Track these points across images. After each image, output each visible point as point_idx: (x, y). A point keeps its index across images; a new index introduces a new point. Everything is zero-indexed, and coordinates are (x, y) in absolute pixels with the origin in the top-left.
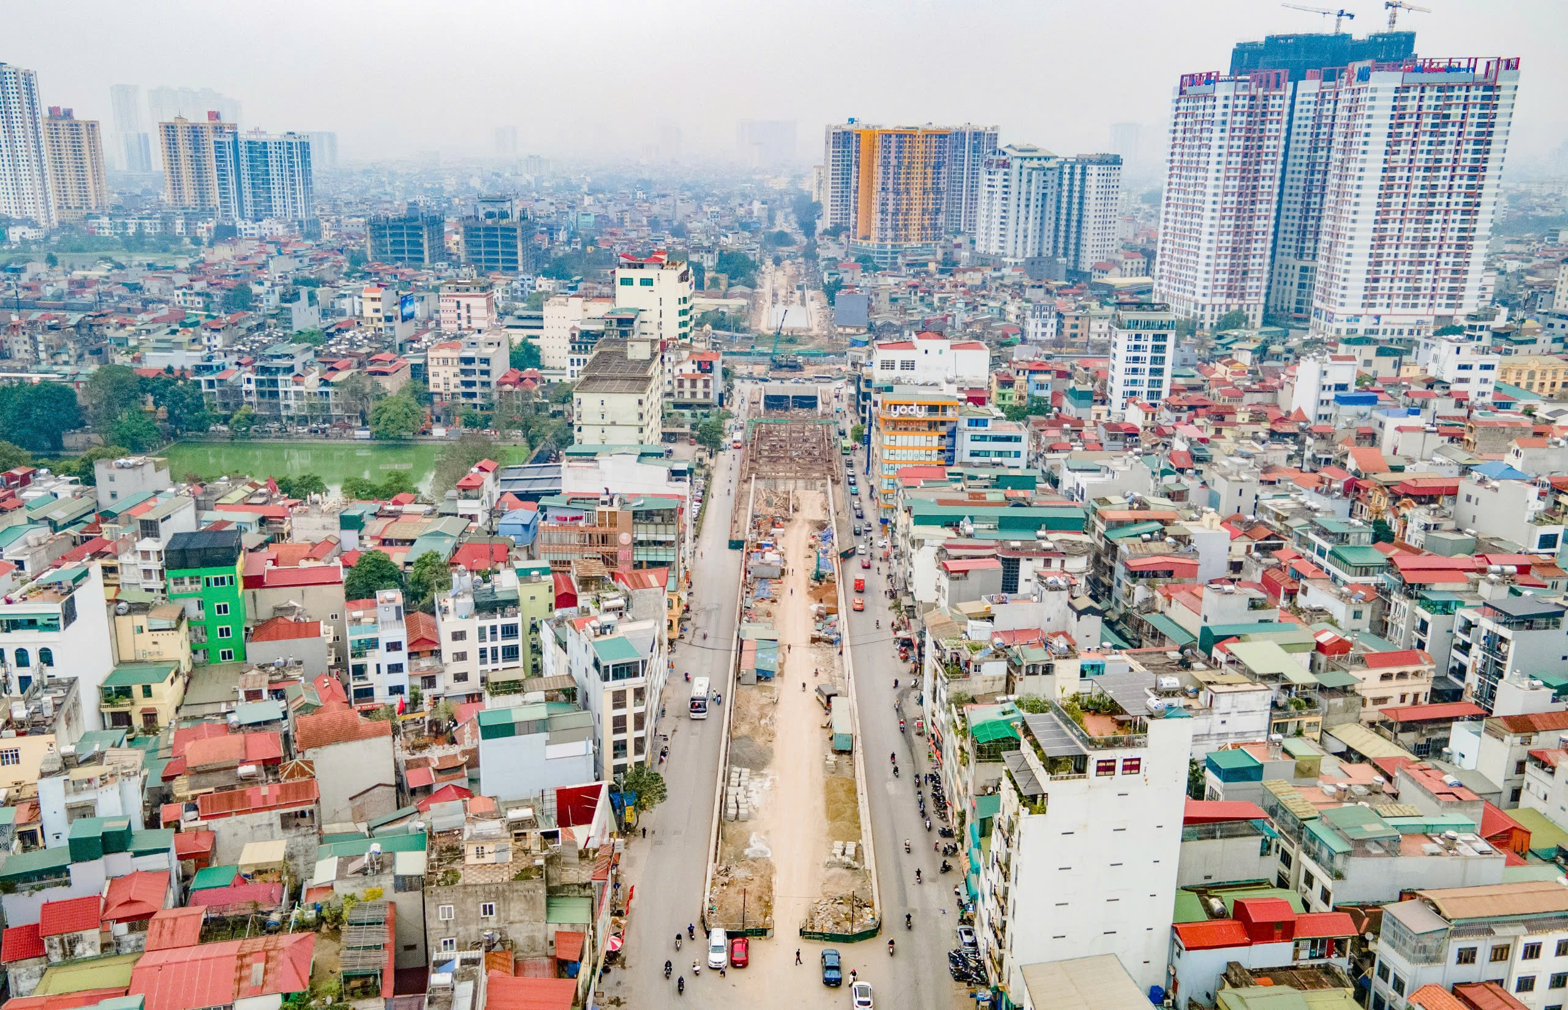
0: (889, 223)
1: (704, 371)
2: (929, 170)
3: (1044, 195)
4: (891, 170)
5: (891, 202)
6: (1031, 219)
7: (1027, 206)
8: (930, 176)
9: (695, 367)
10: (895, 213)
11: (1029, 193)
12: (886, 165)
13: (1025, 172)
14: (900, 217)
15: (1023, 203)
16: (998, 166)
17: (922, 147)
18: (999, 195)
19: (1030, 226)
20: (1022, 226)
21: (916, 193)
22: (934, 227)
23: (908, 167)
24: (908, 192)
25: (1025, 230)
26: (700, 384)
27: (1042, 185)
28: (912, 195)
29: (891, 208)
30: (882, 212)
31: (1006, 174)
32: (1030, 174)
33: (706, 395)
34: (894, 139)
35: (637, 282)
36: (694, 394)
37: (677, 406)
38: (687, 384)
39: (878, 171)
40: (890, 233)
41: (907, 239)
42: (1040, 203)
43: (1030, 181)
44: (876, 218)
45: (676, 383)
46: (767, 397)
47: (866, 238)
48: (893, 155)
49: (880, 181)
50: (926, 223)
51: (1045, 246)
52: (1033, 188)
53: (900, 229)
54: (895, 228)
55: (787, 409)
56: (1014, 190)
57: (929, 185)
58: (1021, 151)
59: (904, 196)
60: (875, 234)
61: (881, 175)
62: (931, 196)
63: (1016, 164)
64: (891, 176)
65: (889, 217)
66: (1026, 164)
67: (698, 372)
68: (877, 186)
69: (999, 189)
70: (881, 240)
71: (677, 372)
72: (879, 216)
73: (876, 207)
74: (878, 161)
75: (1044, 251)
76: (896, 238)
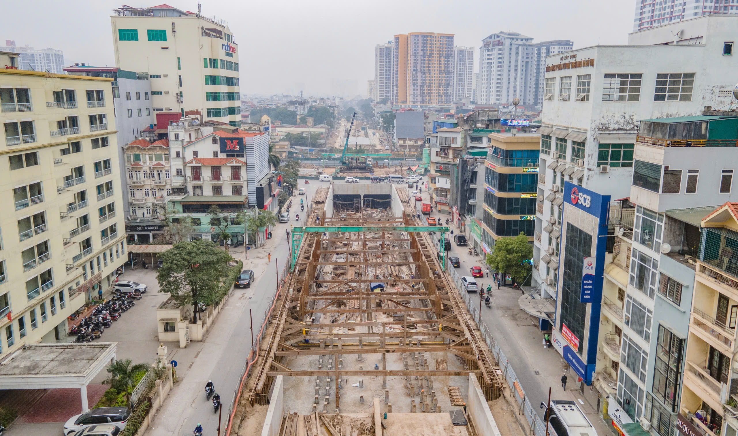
0: (418, 92)
1: (231, 154)
2: (442, 59)
3: (527, 63)
4: (419, 58)
5: (419, 78)
6: (518, 79)
7: (516, 70)
8: (443, 62)
9: (217, 147)
10: (422, 85)
11: (517, 61)
12: (416, 55)
13: (514, 48)
14: (426, 88)
15: (513, 68)
16: (494, 45)
17: (438, 44)
18: (495, 65)
19: (518, 83)
20: (512, 84)
21: (435, 73)
22: (446, 95)
23: (430, 57)
24: (430, 72)
25: (515, 87)
26: (226, 174)
27: (525, 56)
28: (433, 75)
29: (419, 82)
30: (414, 85)
31: (500, 50)
32: (517, 49)
33: (237, 190)
34: (420, 38)
35: (143, 35)
36: (218, 190)
37: (187, 207)
38: (206, 174)
39: (411, 59)
40: (419, 98)
41: (430, 102)
42: (524, 68)
43: (517, 53)
44: (410, 89)
45: (189, 173)
46: (336, 197)
47: (404, 102)
48: (420, 48)
49: (412, 65)
50: (441, 92)
51: (528, 97)
52: (520, 58)
53: (425, 96)
54: (422, 95)
55: (358, 209)
56: (506, 60)
57: (443, 69)
58: (509, 34)
59: (428, 75)
60: (409, 99)
61: (413, 61)
62: (444, 75)
63: (507, 42)
64: (419, 61)
65: (419, 88)
66: (514, 42)
67: (222, 156)
68: (410, 68)
69: (495, 61)
70: (414, 102)
71: (189, 156)
72: (412, 87)
73: (410, 82)
74: (410, 53)
75: (527, 101)
76: (423, 101)
